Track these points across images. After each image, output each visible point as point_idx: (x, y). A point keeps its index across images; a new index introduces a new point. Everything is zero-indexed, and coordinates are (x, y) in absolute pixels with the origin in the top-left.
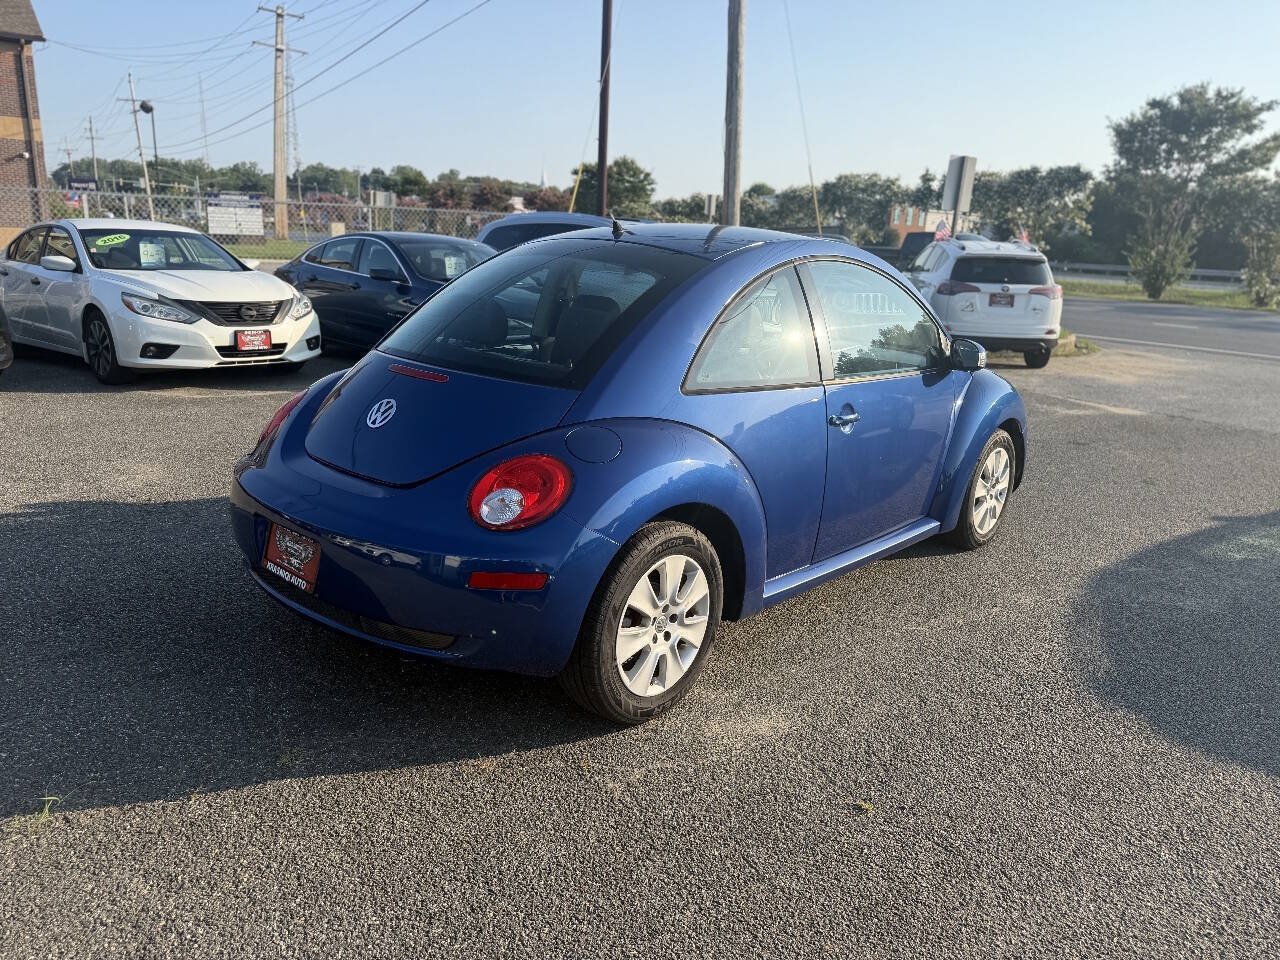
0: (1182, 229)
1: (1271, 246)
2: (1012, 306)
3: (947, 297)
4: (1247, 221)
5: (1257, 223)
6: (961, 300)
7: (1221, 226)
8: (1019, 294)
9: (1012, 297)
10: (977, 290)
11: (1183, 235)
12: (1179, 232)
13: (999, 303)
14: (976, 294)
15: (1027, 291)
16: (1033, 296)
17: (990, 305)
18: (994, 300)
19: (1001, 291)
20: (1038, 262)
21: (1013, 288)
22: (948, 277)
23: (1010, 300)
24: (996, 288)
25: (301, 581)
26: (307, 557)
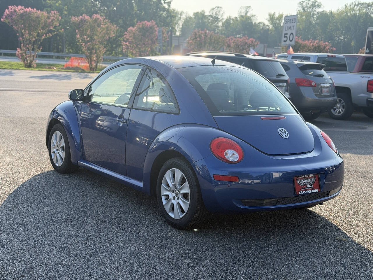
25: (315, 190)
26: (313, 182)
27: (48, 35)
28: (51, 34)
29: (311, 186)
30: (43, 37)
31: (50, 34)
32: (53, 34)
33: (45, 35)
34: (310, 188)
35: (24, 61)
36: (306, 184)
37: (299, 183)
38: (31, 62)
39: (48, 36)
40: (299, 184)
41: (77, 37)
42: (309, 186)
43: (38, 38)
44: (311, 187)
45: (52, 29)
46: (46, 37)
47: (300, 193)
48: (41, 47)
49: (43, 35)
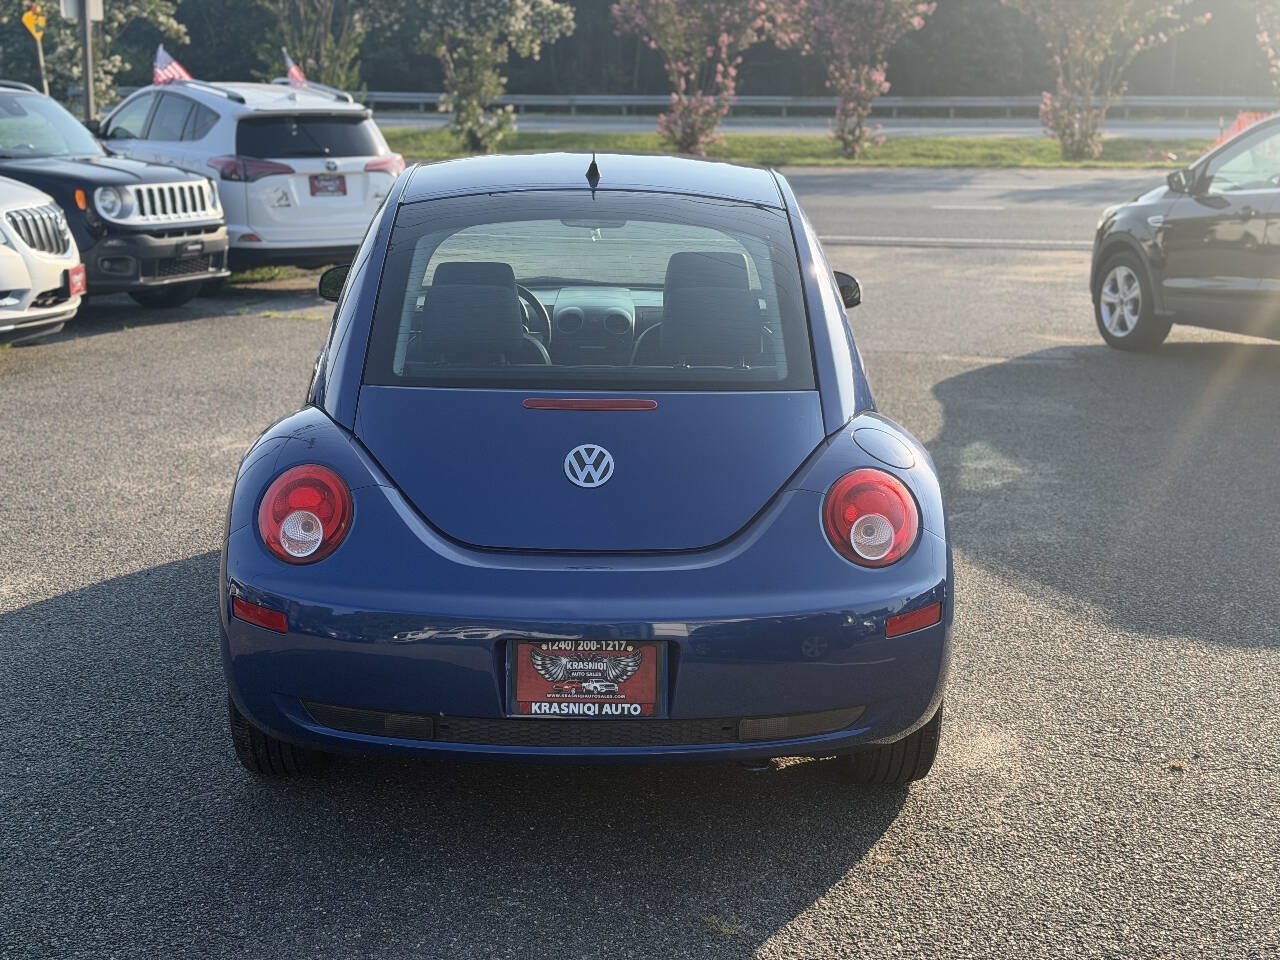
0: (333, 32)
1: (475, 57)
2: (344, 192)
3: (241, 185)
4: (439, 21)
5: (454, 22)
6: (266, 189)
7: (396, 27)
8: (350, 173)
9: (341, 178)
10: (289, 171)
11: (337, 41)
12: (330, 37)
13: (324, 190)
14: (289, 179)
15: (361, 169)
16: (371, 174)
17: (313, 193)
18: (316, 185)
19: (325, 171)
20: (357, 119)
21: (341, 163)
22: (233, 151)
23: (340, 184)
24: (316, 165)
25: (626, 706)
26: (624, 672)
27: (1152, 38)
28: (1166, 34)
29: (606, 686)
30: (1137, 47)
31: (1161, 35)
32: (1172, 34)
33: (1142, 40)
34: (599, 693)
35: (1062, 137)
36: (579, 678)
37: (544, 668)
38: (1086, 135)
39: (1155, 41)
40: (543, 672)
41: (1261, 40)
42: (597, 685)
43: (1115, 52)
44: (606, 693)
45: (1169, 15)
46: (1147, 48)
47: (535, 707)
48: (1125, 83)
49: (1136, 41)
